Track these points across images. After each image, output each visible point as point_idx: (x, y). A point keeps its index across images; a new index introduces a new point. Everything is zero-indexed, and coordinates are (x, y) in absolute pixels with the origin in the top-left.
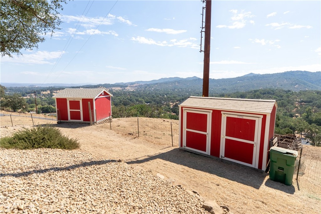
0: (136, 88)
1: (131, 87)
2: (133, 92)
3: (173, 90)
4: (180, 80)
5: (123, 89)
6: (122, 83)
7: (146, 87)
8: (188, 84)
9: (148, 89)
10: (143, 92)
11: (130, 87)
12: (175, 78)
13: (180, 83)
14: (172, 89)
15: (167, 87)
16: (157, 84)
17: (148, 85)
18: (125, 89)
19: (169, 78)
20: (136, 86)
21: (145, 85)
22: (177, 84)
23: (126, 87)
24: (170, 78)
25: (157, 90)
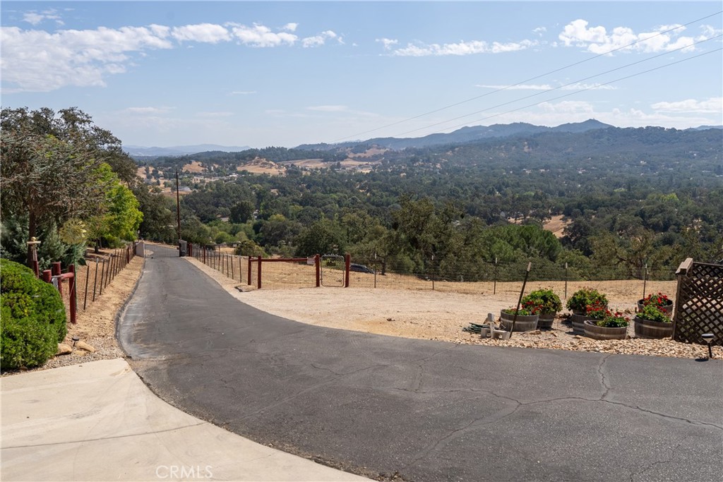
0: (379, 163)
1: (359, 159)
2: (372, 176)
3: (517, 173)
4: (535, 136)
5: (332, 168)
6: (323, 145)
7: (414, 160)
8: (570, 150)
9: (422, 166)
10: (407, 177)
11: (354, 159)
12: (514, 125)
13: (537, 145)
14: (513, 169)
15: (491, 161)
16: (452, 148)
17: (419, 152)
18: (339, 166)
19: (491, 127)
20: (375, 158)
21: (407, 151)
22: (526, 149)
23: (342, 160)
24: (496, 127)
25: (458, 171)
